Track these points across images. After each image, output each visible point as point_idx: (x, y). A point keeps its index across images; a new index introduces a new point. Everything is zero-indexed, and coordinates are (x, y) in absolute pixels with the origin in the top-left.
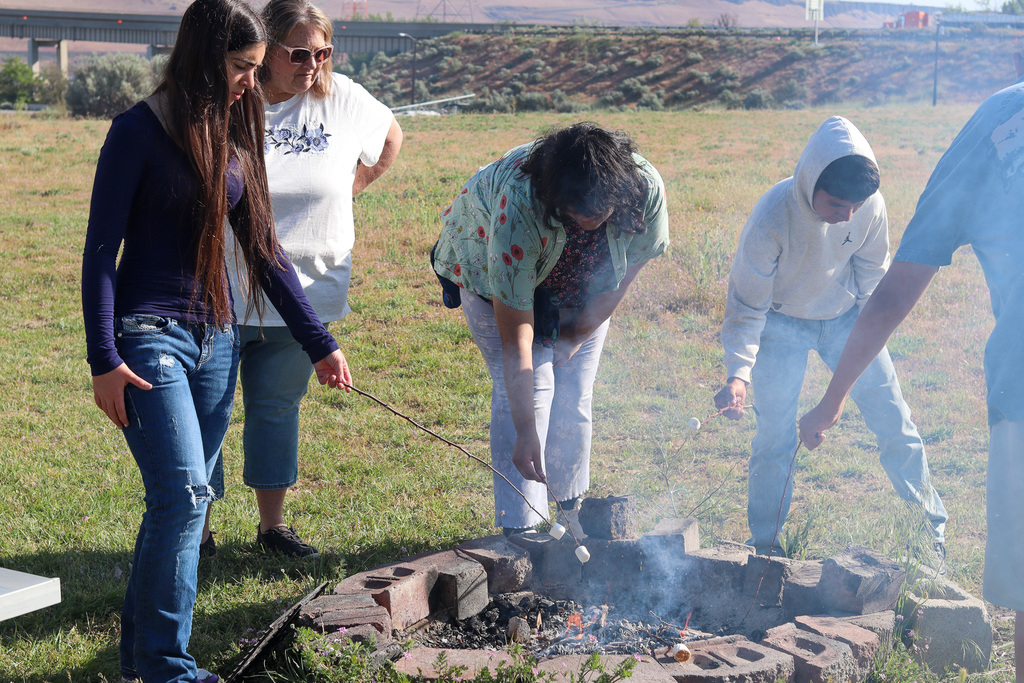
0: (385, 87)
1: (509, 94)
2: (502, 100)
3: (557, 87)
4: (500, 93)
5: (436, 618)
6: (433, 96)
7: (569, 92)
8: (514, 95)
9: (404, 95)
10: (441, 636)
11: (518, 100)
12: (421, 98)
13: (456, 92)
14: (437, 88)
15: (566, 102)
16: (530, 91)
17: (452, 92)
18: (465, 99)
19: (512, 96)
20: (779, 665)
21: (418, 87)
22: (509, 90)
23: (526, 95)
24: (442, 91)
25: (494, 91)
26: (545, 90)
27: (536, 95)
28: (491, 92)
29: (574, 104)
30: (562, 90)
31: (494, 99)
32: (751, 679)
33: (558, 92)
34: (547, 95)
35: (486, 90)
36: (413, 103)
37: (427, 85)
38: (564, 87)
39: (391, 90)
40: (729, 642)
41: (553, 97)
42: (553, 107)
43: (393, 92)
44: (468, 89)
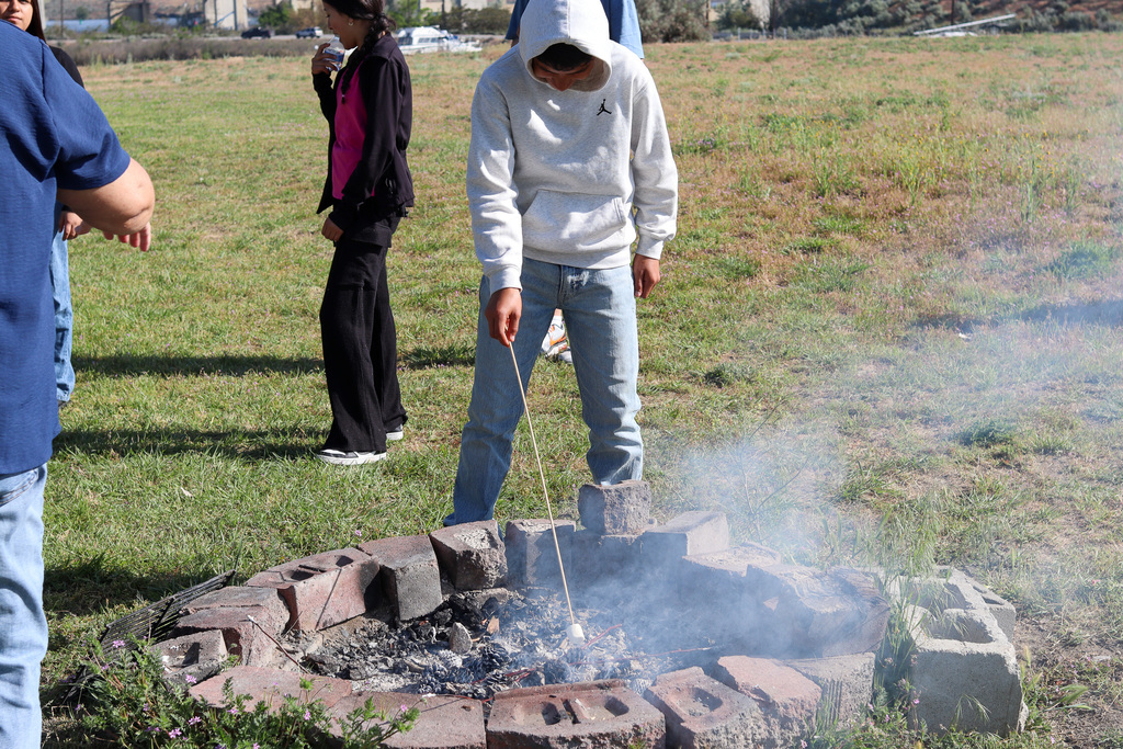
0: (928, 9)
1: (1052, 14)
2: (1044, 20)
3: (1102, 6)
4: (1043, 13)
5: (374, 617)
6: (974, 18)
7: (1114, 11)
8: (1057, 14)
9: (947, 17)
10: (370, 639)
11: (1061, 20)
12: (963, 19)
13: (998, 13)
14: (979, 9)
15: (1110, 21)
16: (1074, 11)
17: (994, 13)
18: (1007, 20)
19: (1055, 16)
20: (636, 726)
21: (960, 9)
22: (1052, 10)
23: (1069, 15)
24: (985, 12)
25: (1037, 12)
26: (1090, 9)
27: (1080, 15)
28: (1034, 13)
29: (1118, 24)
30: (1107, 10)
31: (1037, 20)
32: (589, 741)
33: (1103, 12)
34: (1091, 14)
35: (1029, 10)
36: (953, 24)
37: (969, 7)
38: (1110, 6)
39: (934, 12)
40: (602, 688)
41: (1097, 16)
42: (1097, 27)
43: (935, 14)
44: (1010, 9)
